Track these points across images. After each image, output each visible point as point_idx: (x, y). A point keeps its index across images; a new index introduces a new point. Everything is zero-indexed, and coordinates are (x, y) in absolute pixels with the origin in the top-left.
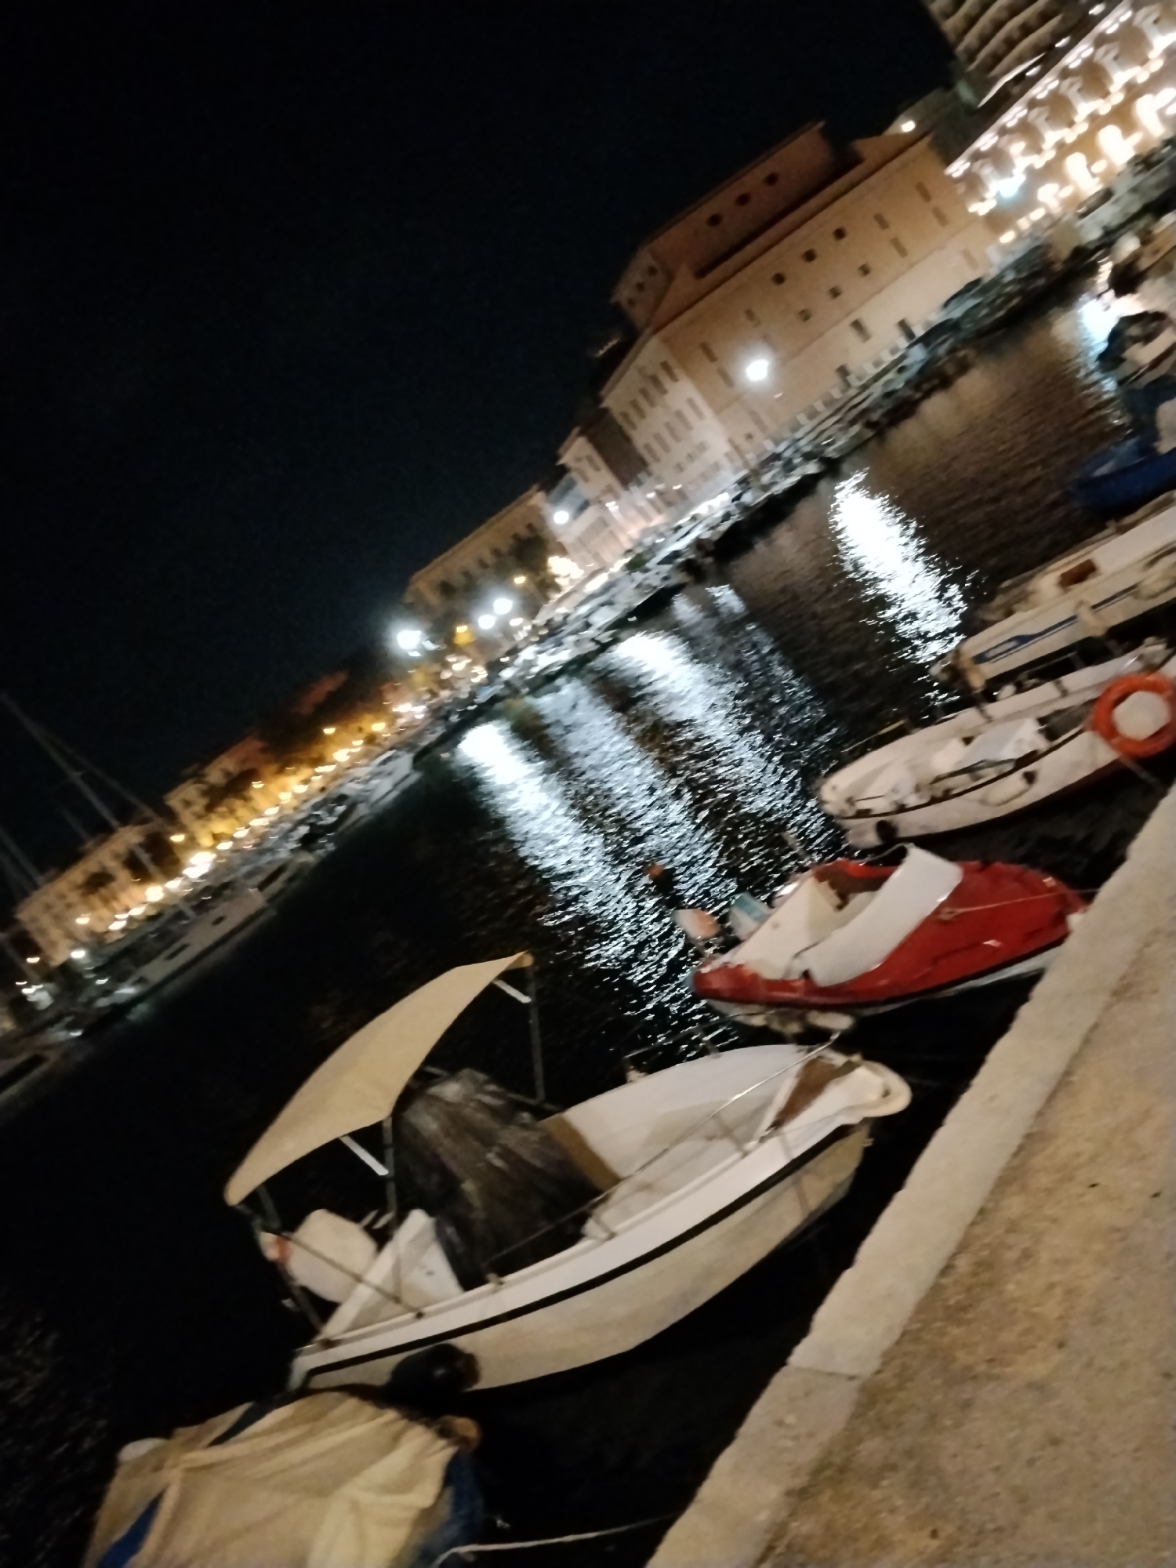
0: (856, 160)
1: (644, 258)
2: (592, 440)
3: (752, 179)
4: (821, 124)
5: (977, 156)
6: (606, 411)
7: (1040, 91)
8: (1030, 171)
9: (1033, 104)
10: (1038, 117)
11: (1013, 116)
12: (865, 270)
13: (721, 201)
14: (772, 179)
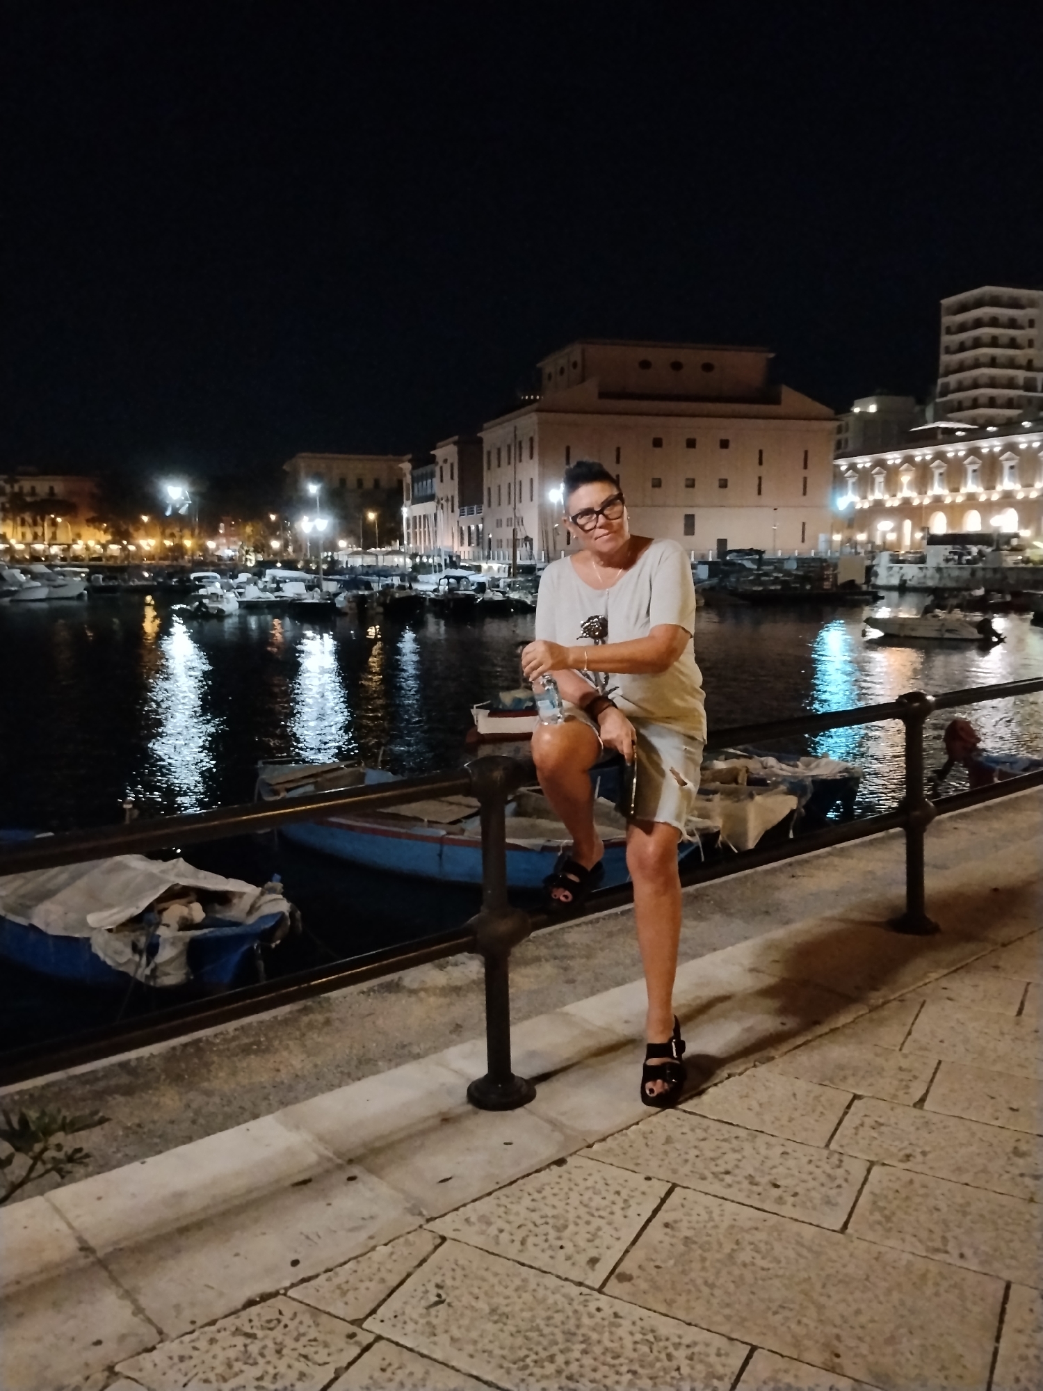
0: (776, 401)
1: (575, 352)
2: (461, 454)
3: (692, 356)
4: (772, 355)
5: (881, 464)
6: (480, 441)
7: (951, 450)
8: (907, 501)
9: (940, 456)
10: (938, 468)
11: (923, 454)
12: (724, 484)
13: (660, 355)
14: (708, 367)
